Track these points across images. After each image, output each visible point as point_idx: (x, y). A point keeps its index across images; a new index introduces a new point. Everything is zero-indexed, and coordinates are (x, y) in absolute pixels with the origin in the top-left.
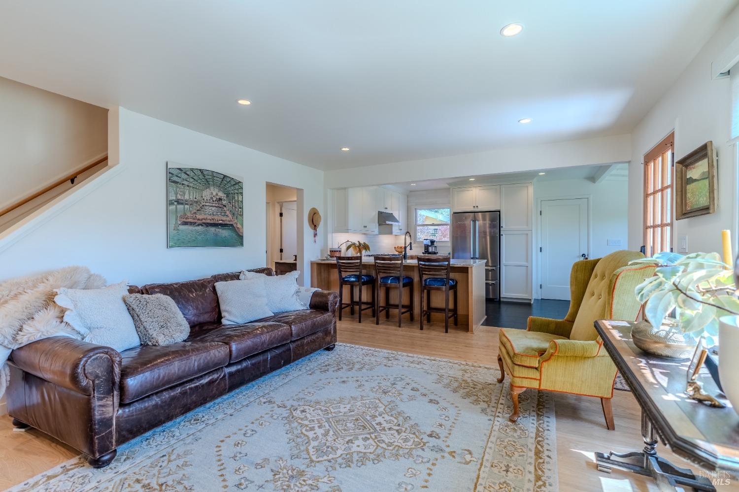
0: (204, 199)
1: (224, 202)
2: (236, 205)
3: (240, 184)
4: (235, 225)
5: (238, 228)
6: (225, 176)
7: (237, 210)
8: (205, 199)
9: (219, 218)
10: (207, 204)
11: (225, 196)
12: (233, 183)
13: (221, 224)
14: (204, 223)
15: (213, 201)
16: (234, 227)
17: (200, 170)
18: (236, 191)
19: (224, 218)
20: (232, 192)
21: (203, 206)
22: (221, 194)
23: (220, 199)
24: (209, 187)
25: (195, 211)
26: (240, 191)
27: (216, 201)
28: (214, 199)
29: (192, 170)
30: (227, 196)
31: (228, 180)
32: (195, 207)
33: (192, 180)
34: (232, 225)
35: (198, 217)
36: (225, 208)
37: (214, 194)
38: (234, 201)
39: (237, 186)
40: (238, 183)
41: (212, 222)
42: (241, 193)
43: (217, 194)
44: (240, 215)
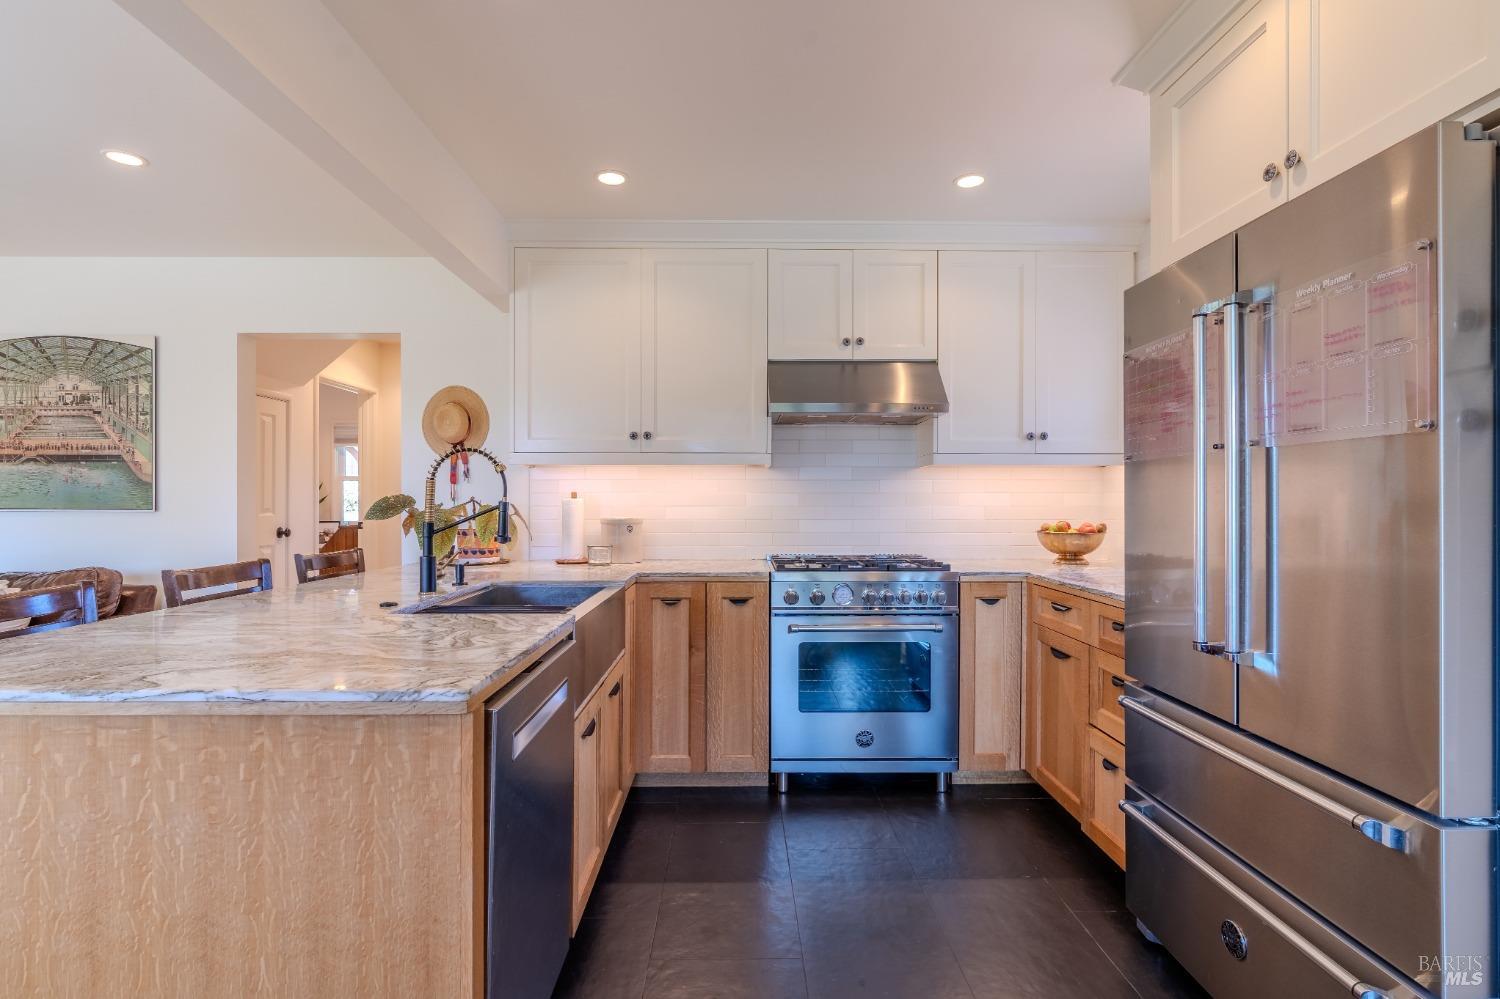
0: (41, 403)
1: (96, 405)
2: (133, 404)
3: (142, 354)
4: (127, 457)
5: (136, 463)
6: (97, 342)
7: (134, 419)
8: (45, 403)
9: (78, 442)
10: (50, 413)
11: (99, 388)
12: (120, 353)
13: (87, 458)
14: (42, 456)
15: (65, 404)
16: (124, 461)
17: (32, 339)
18: (131, 373)
19: (97, 442)
20: (120, 376)
21: (39, 417)
22: (86, 387)
23: (85, 398)
24: (53, 375)
25: (19, 431)
26: (147, 370)
27: (72, 403)
28: (69, 398)
29: (12, 343)
30: (105, 389)
31: (107, 349)
32: (18, 422)
33: (11, 364)
34: (118, 458)
35: (26, 443)
36: (97, 418)
37: (69, 387)
38: (123, 399)
39: (134, 362)
40: (138, 352)
41: (62, 452)
42: (146, 376)
43: (76, 388)
44: (143, 432)
